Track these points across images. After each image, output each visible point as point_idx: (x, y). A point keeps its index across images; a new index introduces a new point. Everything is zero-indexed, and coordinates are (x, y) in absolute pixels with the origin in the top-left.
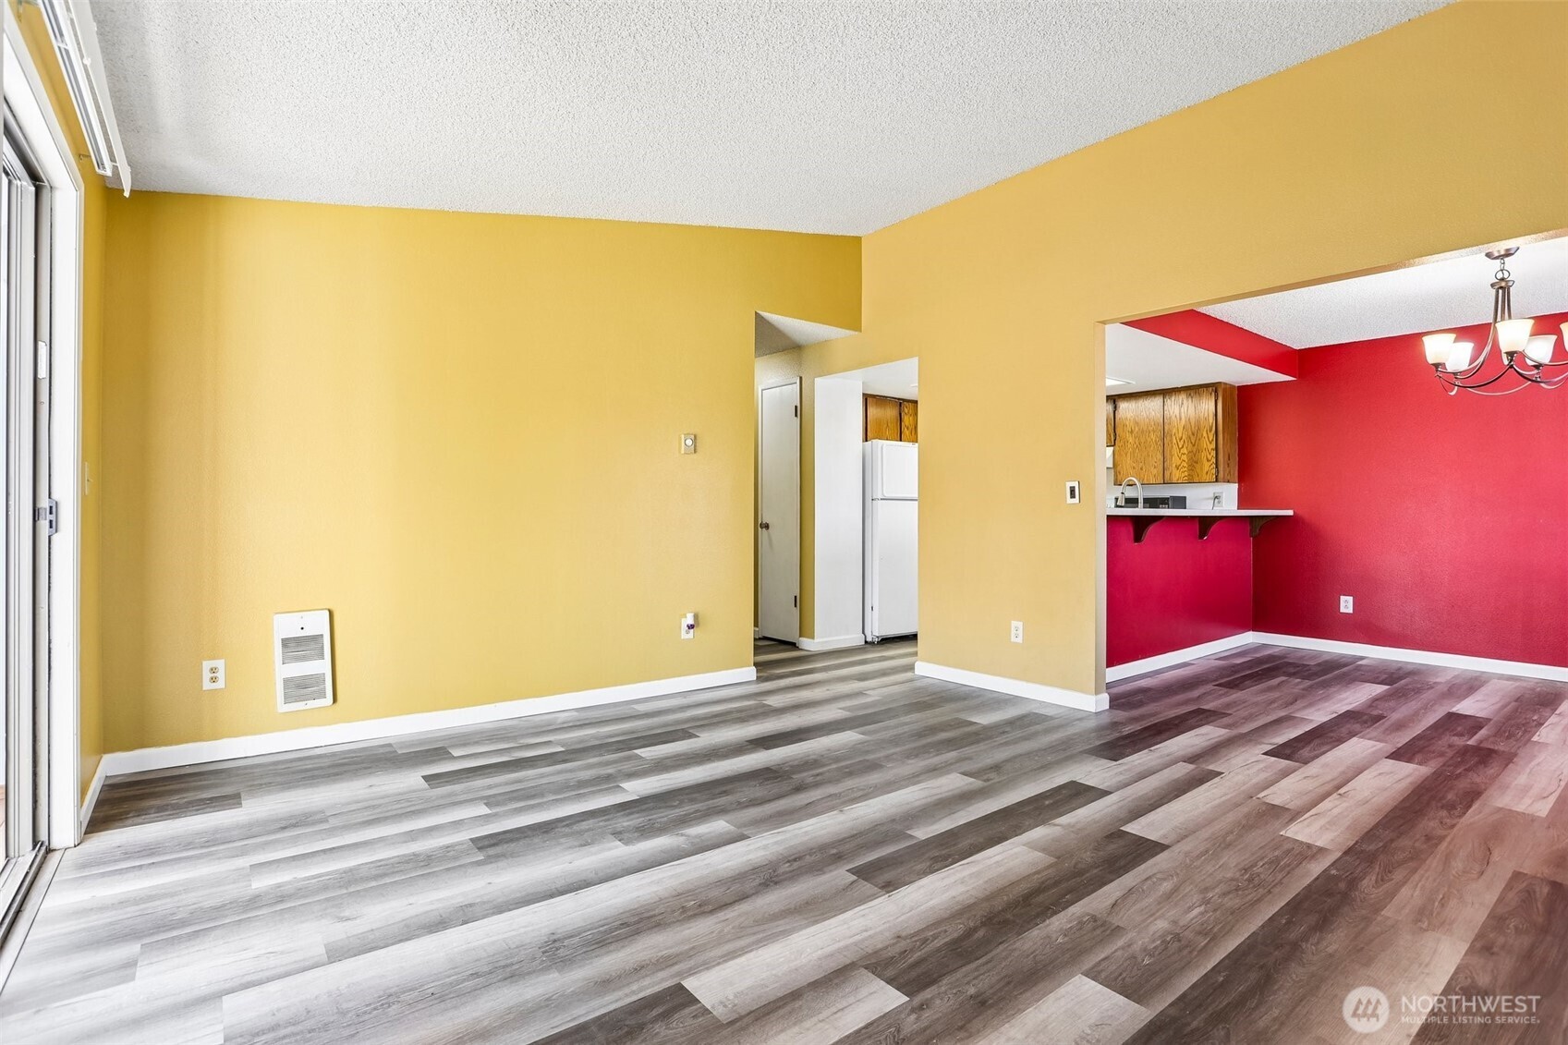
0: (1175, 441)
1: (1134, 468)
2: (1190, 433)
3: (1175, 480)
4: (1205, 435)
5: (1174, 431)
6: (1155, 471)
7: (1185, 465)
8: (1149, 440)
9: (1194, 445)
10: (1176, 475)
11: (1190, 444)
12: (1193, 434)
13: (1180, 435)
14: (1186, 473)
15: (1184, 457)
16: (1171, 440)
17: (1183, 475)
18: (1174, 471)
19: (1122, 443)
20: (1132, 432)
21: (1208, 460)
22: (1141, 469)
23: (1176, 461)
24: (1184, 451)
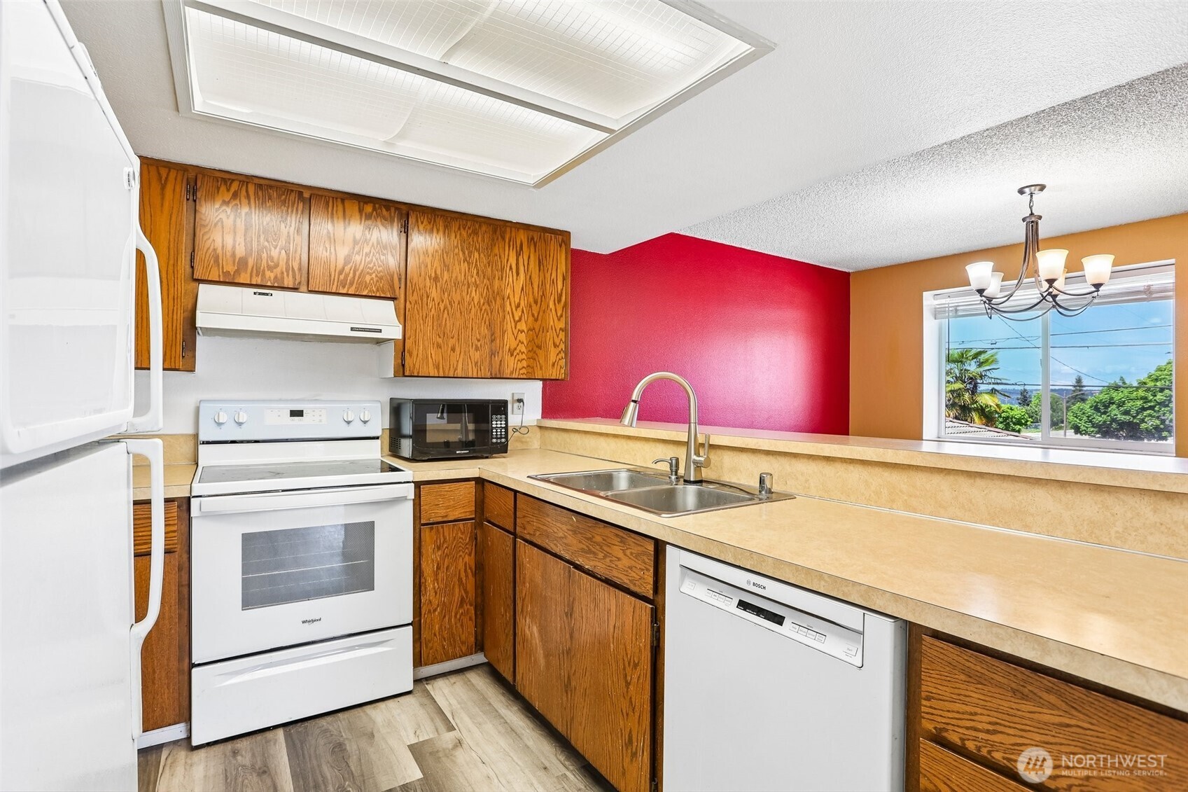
0: (508, 308)
1: (439, 346)
2: (531, 300)
3: (507, 373)
4: (551, 305)
5: (509, 291)
6: (476, 356)
7: (524, 349)
8: (467, 299)
9: (536, 320)
10: (511, 364)
11: (531, 318)
12: (536, 302)
13: (517, 301)
14: (525, 364)
15: (522, 337)
16: (503, 306)
17: (520, 365)
18: (507, 357)
19: (415, 297)
20: (436, 279)
21: (555, 346)
22: (453, 350)
23: (510, 341)
24: (522, 326)
